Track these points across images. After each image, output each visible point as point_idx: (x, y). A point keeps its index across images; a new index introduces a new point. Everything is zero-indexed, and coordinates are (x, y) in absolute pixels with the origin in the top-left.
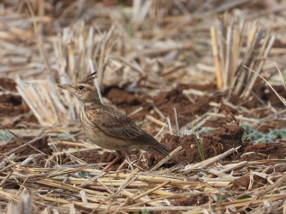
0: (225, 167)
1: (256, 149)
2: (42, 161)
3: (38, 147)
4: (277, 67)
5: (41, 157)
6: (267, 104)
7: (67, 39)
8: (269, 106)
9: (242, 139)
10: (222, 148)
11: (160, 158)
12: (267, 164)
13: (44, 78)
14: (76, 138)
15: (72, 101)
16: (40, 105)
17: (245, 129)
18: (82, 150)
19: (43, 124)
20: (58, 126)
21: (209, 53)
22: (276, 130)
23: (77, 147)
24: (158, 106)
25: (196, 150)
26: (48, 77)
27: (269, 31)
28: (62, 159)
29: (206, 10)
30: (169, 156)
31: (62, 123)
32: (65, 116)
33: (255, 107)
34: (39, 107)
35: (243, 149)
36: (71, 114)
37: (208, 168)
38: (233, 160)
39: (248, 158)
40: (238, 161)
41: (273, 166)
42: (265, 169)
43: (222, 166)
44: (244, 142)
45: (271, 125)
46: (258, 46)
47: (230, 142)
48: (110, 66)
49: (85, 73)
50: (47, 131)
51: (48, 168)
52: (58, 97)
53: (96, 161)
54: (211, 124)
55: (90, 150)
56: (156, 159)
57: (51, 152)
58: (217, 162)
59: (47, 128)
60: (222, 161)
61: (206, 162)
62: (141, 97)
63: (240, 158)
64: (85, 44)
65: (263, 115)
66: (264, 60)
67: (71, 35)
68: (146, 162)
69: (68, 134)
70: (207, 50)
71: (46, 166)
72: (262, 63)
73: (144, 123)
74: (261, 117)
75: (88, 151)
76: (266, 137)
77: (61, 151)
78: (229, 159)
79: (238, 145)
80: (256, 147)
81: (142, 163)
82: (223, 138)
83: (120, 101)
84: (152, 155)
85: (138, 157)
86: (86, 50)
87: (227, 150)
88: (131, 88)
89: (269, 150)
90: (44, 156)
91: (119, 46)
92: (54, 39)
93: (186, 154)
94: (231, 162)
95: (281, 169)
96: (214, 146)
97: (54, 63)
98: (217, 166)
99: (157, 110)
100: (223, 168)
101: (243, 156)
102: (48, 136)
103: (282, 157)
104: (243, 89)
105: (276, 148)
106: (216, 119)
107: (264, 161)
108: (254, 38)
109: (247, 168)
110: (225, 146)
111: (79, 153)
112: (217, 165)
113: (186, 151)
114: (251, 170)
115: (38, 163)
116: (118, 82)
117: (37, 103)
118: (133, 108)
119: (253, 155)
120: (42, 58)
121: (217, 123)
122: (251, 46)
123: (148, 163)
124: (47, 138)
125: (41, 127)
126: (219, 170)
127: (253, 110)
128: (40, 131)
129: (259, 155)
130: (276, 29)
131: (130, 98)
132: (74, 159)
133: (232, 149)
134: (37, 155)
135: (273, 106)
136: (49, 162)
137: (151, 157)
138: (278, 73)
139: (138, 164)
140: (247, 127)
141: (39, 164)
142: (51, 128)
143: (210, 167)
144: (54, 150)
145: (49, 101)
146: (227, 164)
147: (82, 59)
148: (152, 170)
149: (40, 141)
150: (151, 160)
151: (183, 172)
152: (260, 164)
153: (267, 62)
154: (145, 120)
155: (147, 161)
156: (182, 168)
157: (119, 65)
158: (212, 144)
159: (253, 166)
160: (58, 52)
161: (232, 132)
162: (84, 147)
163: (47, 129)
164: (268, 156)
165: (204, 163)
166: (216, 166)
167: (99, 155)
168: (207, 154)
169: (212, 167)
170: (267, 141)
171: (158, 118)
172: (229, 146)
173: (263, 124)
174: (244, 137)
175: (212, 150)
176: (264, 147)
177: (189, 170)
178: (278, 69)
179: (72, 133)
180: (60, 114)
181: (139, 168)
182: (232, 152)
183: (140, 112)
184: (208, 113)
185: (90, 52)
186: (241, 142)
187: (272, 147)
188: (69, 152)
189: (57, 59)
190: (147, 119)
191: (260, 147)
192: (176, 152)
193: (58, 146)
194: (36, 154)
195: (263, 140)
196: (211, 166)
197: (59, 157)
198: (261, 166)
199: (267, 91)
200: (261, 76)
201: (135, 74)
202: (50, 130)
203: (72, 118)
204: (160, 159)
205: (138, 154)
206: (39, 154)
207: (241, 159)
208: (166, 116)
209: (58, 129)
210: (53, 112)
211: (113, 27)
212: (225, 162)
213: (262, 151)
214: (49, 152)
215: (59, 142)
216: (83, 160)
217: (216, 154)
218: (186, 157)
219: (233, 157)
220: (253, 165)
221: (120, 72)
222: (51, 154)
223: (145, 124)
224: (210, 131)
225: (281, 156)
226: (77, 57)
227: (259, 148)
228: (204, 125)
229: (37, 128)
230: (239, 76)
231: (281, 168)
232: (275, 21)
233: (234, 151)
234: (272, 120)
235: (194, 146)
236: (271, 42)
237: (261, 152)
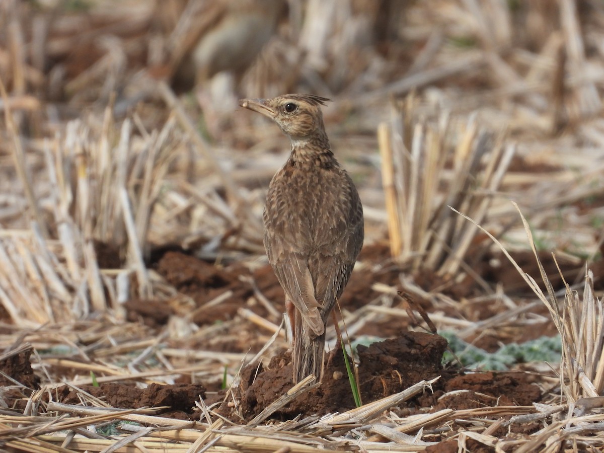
0: (406, 422)
1: (472, 384)
2: (19, 401)
3: (10, 371)
4: (519, 210)
5: (16, 393)
6: (494, 290)
7: (75, 144)
8: (499, 294)
9: (442, 362)
10: (399, 381)
11: (268, 399)
12: (494, 416)
13: (25, 227)
14: (90, 353)
15: (82, 275)
16: (16, 283)
17: (449, 341)
18: (104, 379)
19: (20, 323)
20: (52, 328)
21: (373, 181)
22: (515, 345)
23: (91, 373)
24: (263, 291)
25: (344, 383)
26: (33, 224)
27: (501, 136)
28: (61, 398)
29: (368, 89)
30: (287, 394)
31: (60, 323)
32: (68, 306)
33: (470, 295)
34: (13, 288)
35: (444, 384)
36: (81, 304)
37: (370, 422)
38: (422, 407)
39: (454, 403)
40: (432, 408)
41: (507, 421)
42: (490, 427)
43: (398, 419)
44: (447, 368)
45: (503, 334)
46: (477, 167)
47: (417, 368)
48: (163, 205)
49: (112, 216)
50: (28, 338)
51: (32, 417)
52: (54, 267)
53: (132, 403)
54: (375, 329)
55: (118, 380)
56: (259, 402)
57: (38, 384)
58: (389, 410)
59: (30, 332)
60: (398, 408)
61: (365, 410)
62: (229, 269)
63: (438, 403)
64: (112, 156)
65: (486, 313)
66: (491, 196)
67: (84, 135)
68: (238, 407)
69: (75, 346)
70: (369, 175)
71: (26, 412)
72: (485, 203)
73: (233, 325)
74: (481, 318)
75: (116, 382)
76: (493, 359)
77: (58, 381)
78: (414, 403)
79: (434, 375)
80: (471, 379)
81: (230, 410)
82: (402, 360)
83: (183, 277)
84: (252, 392)
85: (221, 397)
86: (115, 169)
87: (410, 386)
88: (208, 250)
89: (499, 386)
90: (22, 392)
91: (183, 162)
92: (45, 145)
93: (323, 392)
94: (417, 411)
95: (525, 427)
96: (382, 375)
97: (47, 195)
98: (389, 419)
99: (262, 298)
100: (402, 423)
101: (445, 398)
102: (32, 349)
103: (527, 402)
104: (444, 256)
105: (514, 383)
106: (386, 319)
107: (488, 410)
108: (469, 151)
109: (451, 424)
110: (405, 377)
111: (97, 386)
112: (389, 416)
113: (324, 386)
114: (461, 428)
115: (10, 406)
116: (180, 238)
117: (9, 280)
118: (212, 292)
119: (465, 397)
120: (20, 183)
121: (389, 328)
122: (464, 166)
123: (243, 411)
124: (29, 352)
125: (17, 330)
126: (392, 427)
127: (465, 302)
128: (14, 338)
129: (477, 398)
130: (516, 133)
131: (206, 273)
132: (86, 399)
133: (421, 382)
134: (7, 389)
135: (508, 293)
136: (34, 404)
137: (249, 397)
138: (522, 224)
139: (220, 411)
140: (453, 337)
141: (13, 408)
142: (37, 331)
143: (373, 420)
144: (43, 379)
145: (35, 275)
146: (409, 414)
147: (106, 188)
148: (252, 425)
149: (15, 358)
150: (248, 402)
151: (315, 429)
152: (480, 416)
153: (497, 201)
154: (237, 320)
155: (240, 406)
156: (314, 421)
157: (182, 203)
158: (378, 371)
159: (463, 419)
160: (54, 172)
161: (422, 348)
162: (107, 374)
163: (28, 335)
164: (496, 398)
165: (361, 411)
166: (387, 417)
167: (138, 391)
168: (367, 393)
169: (379, 421)
170: (494, 368)
171: (265, 314)
172: (415, 376)
173: (486, 332)
174: (447, 357)
175: (379, 385)
176: (488, 381)
177: (329, 425)
178: (522, 216)
179: (81, 343)
180: (56, 303)
181: (223, 420)
182: (422, 389)
183: (226, 301)
184: (370, 307)
185: (121, 172)
186: (441, 367)
187: (506, 381)
188: (76, 382)
189: (53, 186)
190: (240, 316)
191: (479, 380)
192: (303, 387)
193: (52, 370)
194: (7, 387)
195: (485, 364)
196: (376, 419)
197: (53, 394)
198: (482, 419)
199: (495, 263)
200: (485, 230)
201: (217, 222)
202: (36, 337)
203: (83, 313)
204: (268, 402)
205: (220, 391)
206: (12, 387)
207: (439, 405)
208: (281, 311)
209: (53, 335)
210: (42, 299)
211: (171, 122)
212: (405, 410)
213: (485, 387)
214: (32, 383)
215: (55, 361)
216: (104, 400)
217: (386, 393)
218: (324, 398)
219: (423, 399)
220: (466, 417)
221: (185, 217)
222: (37, 388)
223: (237, 328)
224: (374, 345)
225: (524, 400)
226: (95, 183)
227: (478, 382)
228: (361, 332)
229: (9, 332)
230: (437, 230)
231: (524, 424)
232: (513, 115)
233: (426, 387)
234: (505, 323)
235: (340, 377)
236: (506, 161)
237: (481, 391)
